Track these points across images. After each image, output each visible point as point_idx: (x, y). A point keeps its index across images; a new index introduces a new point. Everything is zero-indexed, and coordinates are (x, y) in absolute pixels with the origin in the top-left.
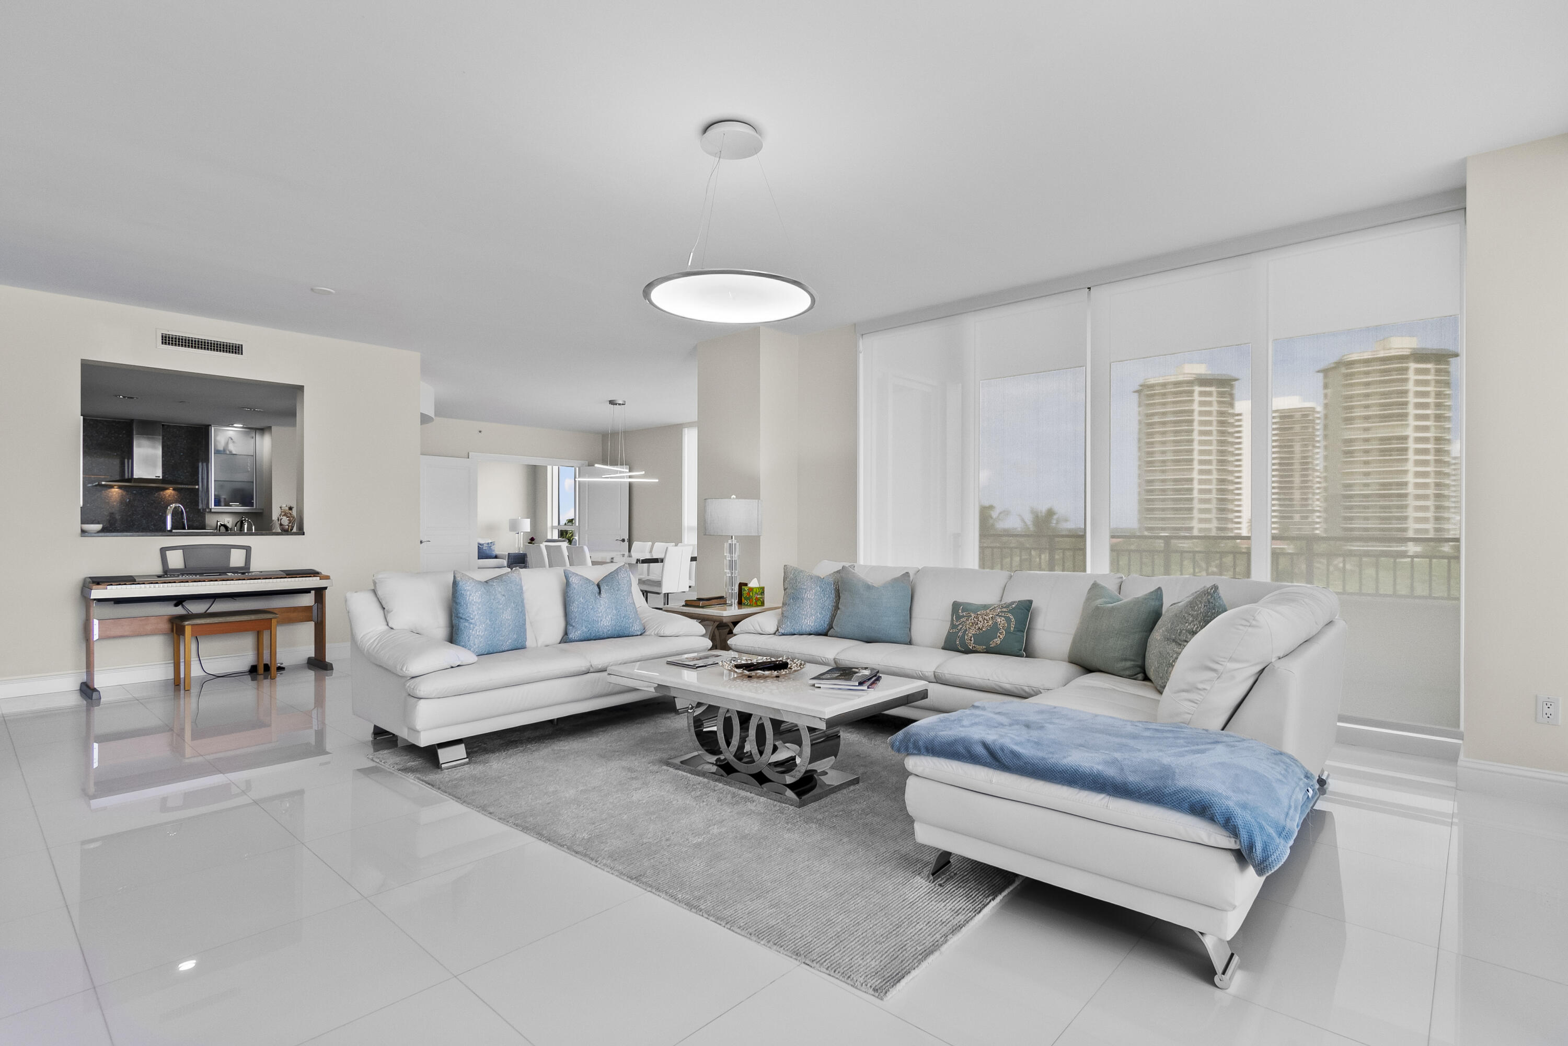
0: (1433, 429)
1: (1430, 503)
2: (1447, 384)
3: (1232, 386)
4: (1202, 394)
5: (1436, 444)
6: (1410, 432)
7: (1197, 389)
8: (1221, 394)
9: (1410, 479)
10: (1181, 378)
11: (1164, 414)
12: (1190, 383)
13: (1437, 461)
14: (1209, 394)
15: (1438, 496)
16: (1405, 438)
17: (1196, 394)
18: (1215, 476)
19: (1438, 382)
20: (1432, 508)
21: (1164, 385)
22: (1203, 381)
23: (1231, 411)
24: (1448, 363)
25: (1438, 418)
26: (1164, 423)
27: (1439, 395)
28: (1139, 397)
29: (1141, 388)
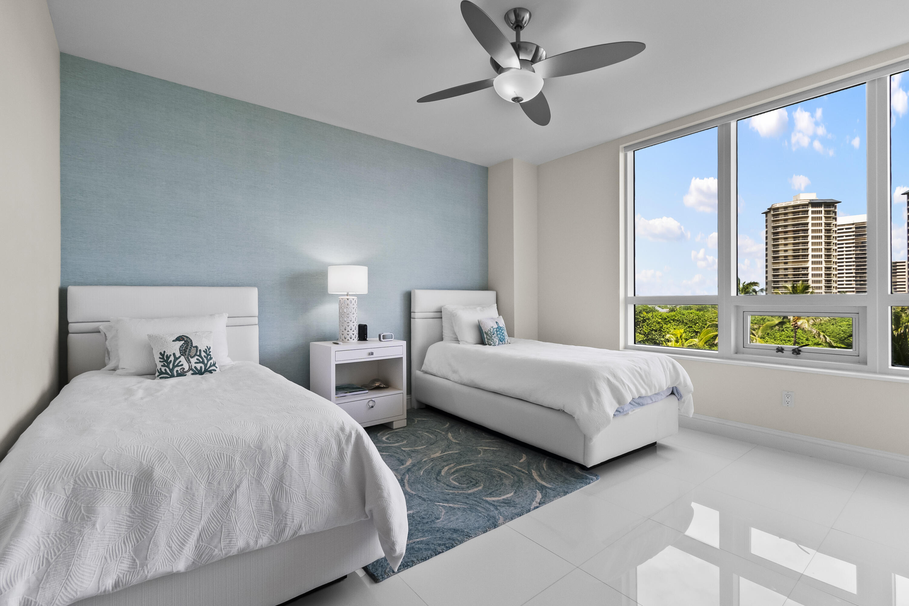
3: (835, 207)
4: (813, 212)
7: (810, 209)
8: (827, 212)
10: (799, 203)
11: (786, 226)
12: (807, 205)
14: (820, 212)
17: (810, 212)
18: (824, 265)
21: (786, 208)
22: (814, 204)
23: (835, 223)
26: (786, 232)
28: (766, 216)
29: (769, 210)
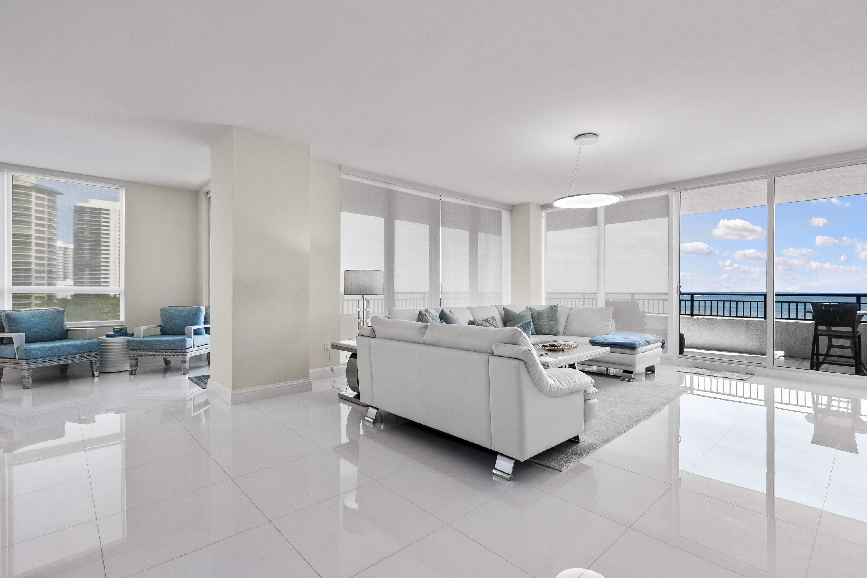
0: (46, 233)
1: (45, 275)
2: (55, 208)
5: (48, 242)
6: (33, 233)
9: (33, 260)
13: (49, 251)
15: (50, 271)
16: (29, 236)
19: (49, 206)
20: (46, 278)
24: (55, 197)
25: (49, 227)
27: (50, 214)
